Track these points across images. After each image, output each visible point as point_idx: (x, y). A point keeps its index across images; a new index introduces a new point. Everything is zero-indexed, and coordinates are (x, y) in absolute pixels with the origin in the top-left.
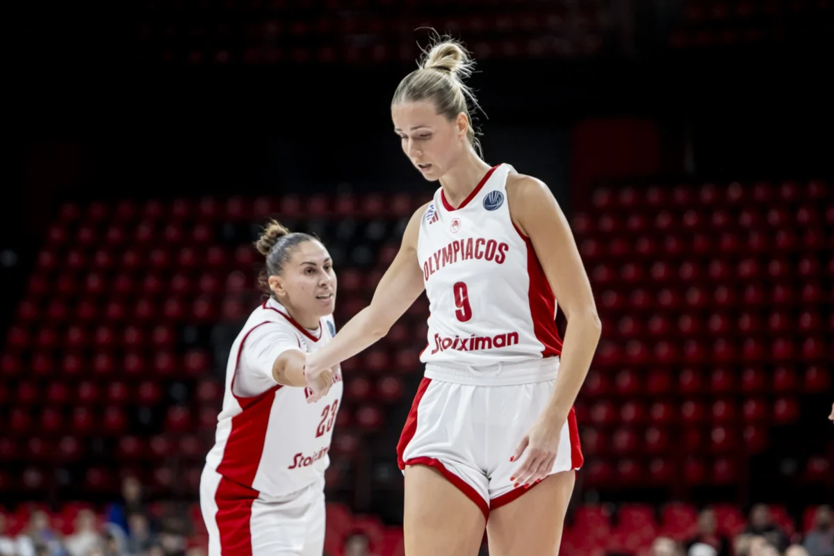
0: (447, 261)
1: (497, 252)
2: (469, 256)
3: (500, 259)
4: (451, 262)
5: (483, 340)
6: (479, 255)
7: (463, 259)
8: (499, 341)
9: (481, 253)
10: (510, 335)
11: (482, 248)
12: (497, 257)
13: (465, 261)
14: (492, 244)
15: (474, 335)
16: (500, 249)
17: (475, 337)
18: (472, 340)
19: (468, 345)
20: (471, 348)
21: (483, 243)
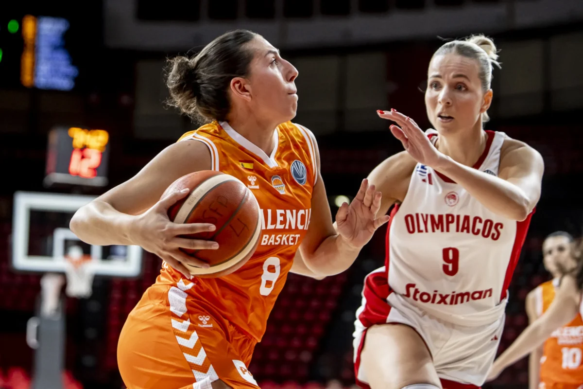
0: (438, 228)
1: (493, 231)
2: (465, 231)
3: (495, 237)
4: (442, 231)
5: (462, 295)
6: (476, 231)
7: (457, 231)
8: (477, 295)
9: (479, 230)
10: (486, 291)
11: (479, 226)
12: (493, 235)
13: (460, 233)
14: (489, 224)
15: (454, 292)
16: (496, 228)
17: (455, 294)
18: (453, 296)
19: (448, 300)
20: (451, 303)
21: (481, 221)
